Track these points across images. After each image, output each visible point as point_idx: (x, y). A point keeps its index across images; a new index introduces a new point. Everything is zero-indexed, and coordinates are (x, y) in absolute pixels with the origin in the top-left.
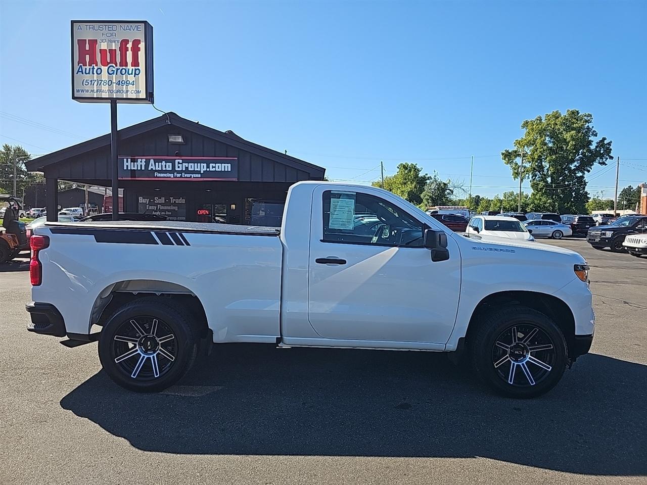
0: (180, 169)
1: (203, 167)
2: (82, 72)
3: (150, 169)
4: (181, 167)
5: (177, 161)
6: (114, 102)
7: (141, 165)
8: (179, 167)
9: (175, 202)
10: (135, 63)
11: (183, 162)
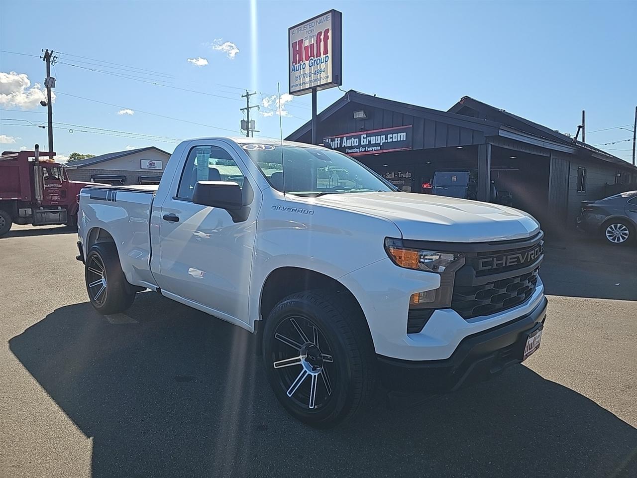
0: (365, 144)
1: (381, 140)
2: (294, 70)
3: (343, 146)
4: (365, 142)
5: (362, 136)
6: (314, 90)
7: (337, 143)
8: (364, 142)
9: (402, 176)
10: (326, 52)
11: (367, 137)
